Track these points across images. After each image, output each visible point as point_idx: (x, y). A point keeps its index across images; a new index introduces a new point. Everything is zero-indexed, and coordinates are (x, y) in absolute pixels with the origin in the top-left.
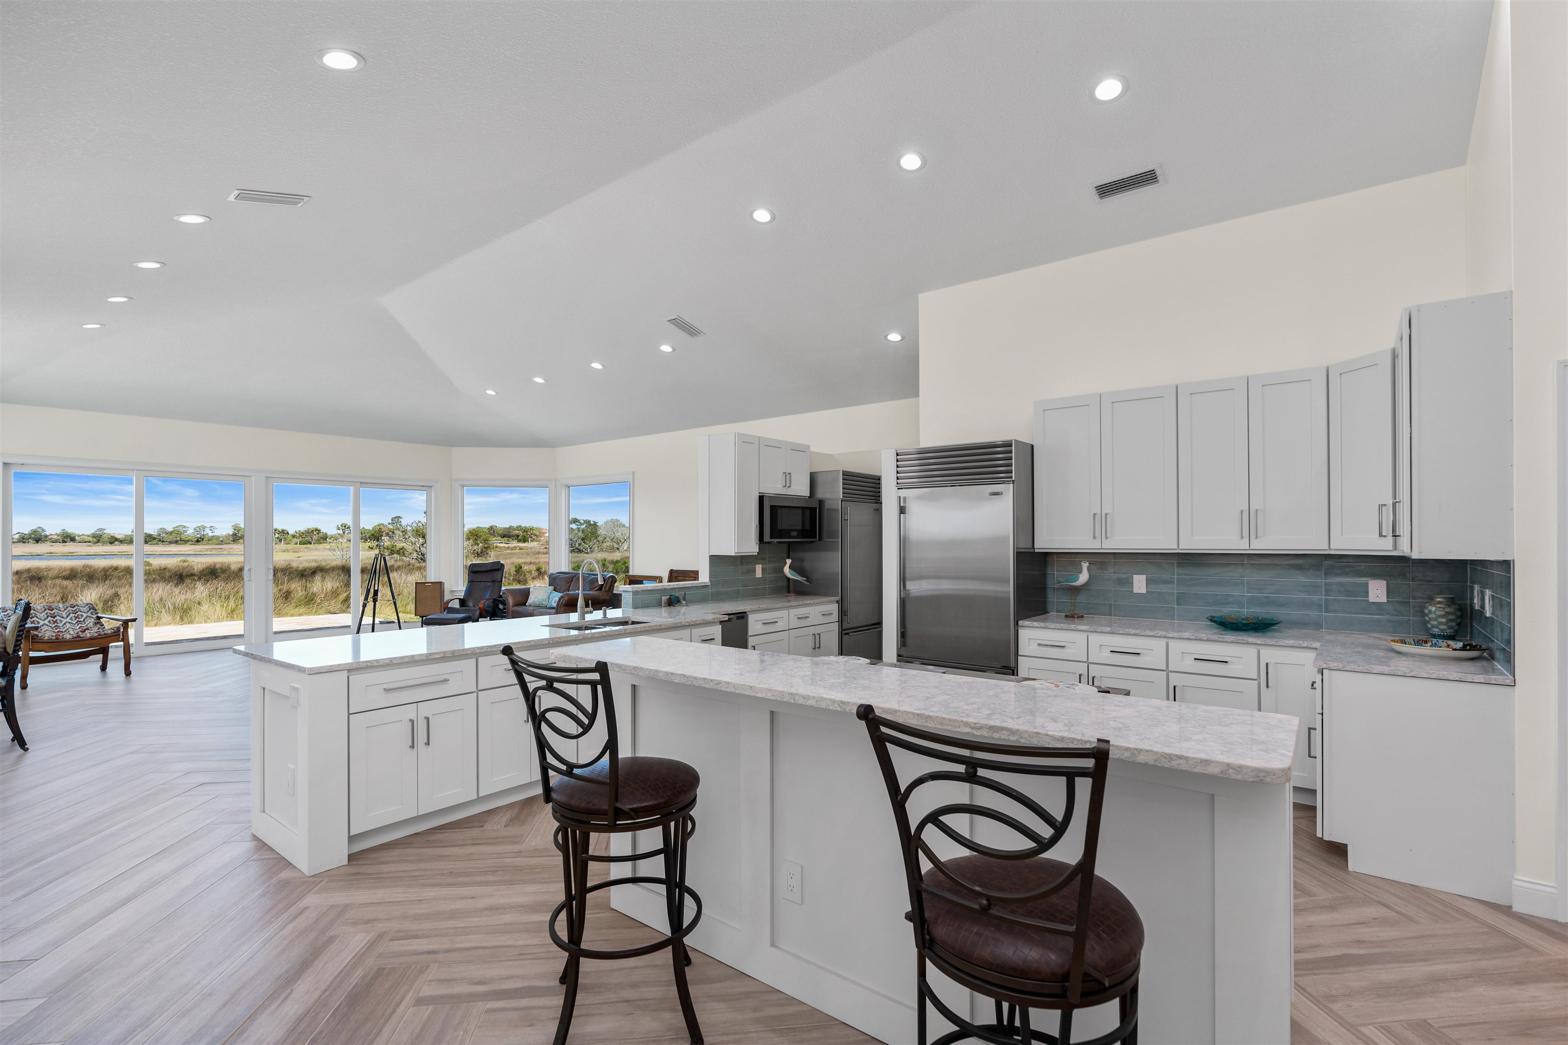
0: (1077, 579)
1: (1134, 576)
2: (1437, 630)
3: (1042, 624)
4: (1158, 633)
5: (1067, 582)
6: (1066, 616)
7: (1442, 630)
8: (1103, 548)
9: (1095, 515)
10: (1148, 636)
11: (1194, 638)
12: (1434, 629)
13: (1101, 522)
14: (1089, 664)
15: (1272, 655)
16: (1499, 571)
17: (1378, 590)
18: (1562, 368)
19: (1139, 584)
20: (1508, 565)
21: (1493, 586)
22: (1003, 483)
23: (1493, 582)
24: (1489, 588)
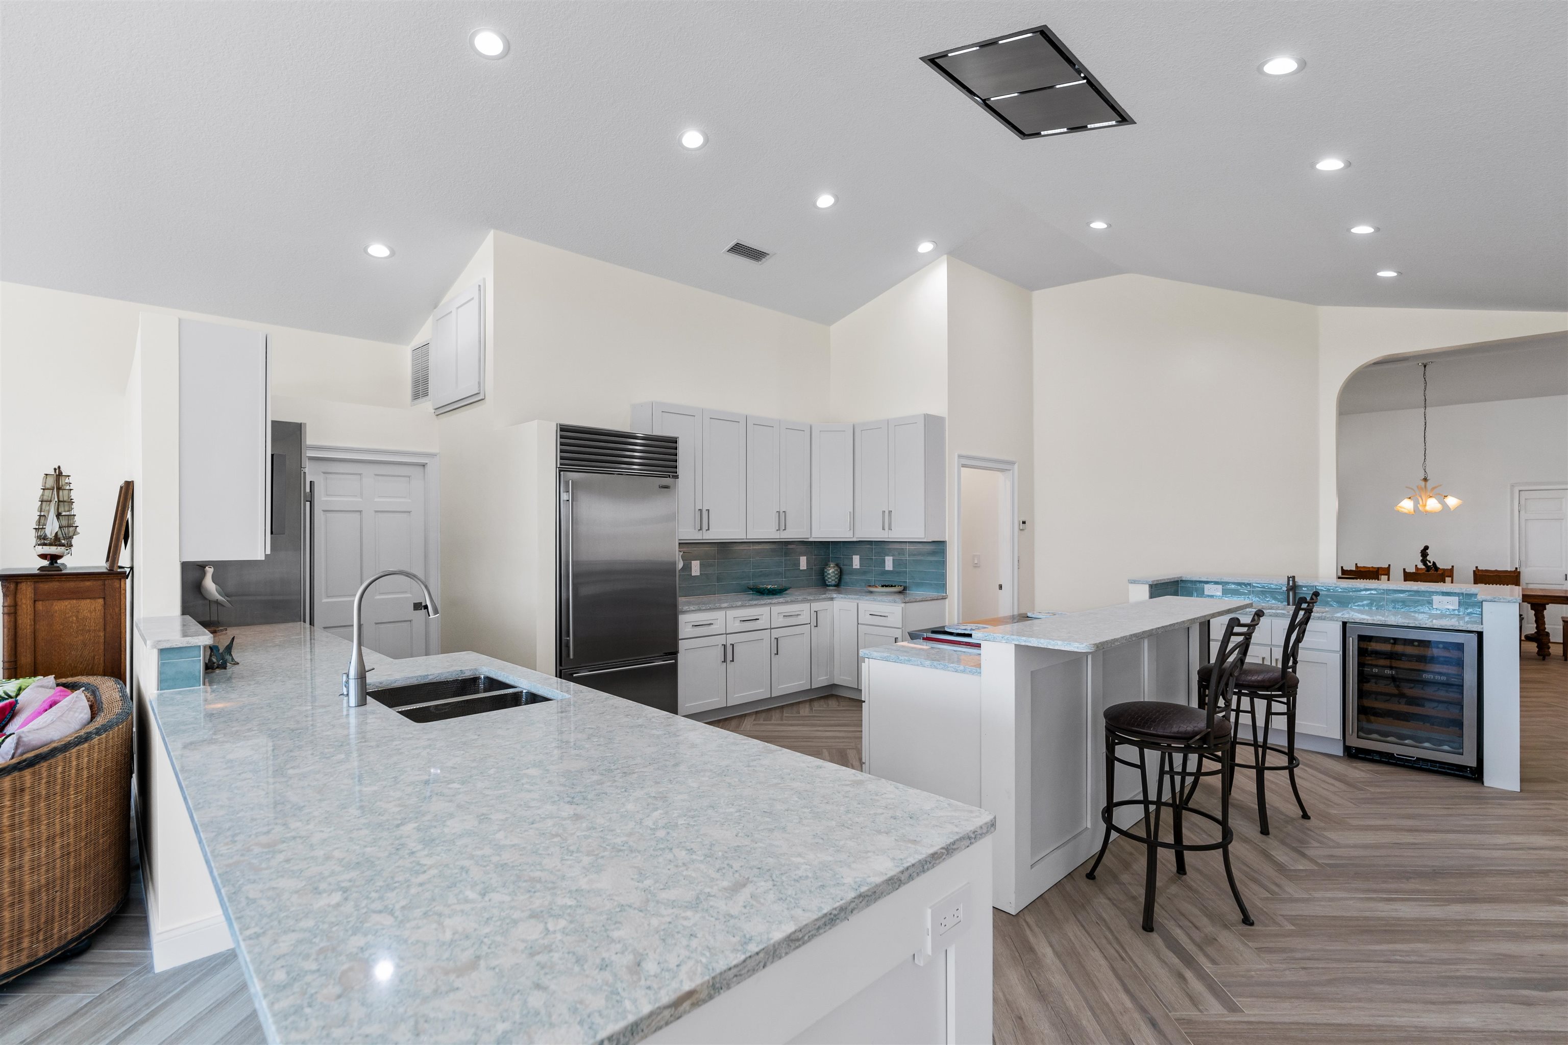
1: (692, 561)
3: (696, 607)
7: (834, 583)
8: (703, 538)
9: (700, 510)
10: (762, 604)
11: (785, 601)
13: (703, 517)
14: (727, 634)
15: (816, 606)
16: (920, 546)
17: (803, 563)
18: (960, 456)
19: (696, 568)
20: (942, 543)
21: (904, 555)
22: (670, 477)
23: (902, 552)
24: (893, 556)
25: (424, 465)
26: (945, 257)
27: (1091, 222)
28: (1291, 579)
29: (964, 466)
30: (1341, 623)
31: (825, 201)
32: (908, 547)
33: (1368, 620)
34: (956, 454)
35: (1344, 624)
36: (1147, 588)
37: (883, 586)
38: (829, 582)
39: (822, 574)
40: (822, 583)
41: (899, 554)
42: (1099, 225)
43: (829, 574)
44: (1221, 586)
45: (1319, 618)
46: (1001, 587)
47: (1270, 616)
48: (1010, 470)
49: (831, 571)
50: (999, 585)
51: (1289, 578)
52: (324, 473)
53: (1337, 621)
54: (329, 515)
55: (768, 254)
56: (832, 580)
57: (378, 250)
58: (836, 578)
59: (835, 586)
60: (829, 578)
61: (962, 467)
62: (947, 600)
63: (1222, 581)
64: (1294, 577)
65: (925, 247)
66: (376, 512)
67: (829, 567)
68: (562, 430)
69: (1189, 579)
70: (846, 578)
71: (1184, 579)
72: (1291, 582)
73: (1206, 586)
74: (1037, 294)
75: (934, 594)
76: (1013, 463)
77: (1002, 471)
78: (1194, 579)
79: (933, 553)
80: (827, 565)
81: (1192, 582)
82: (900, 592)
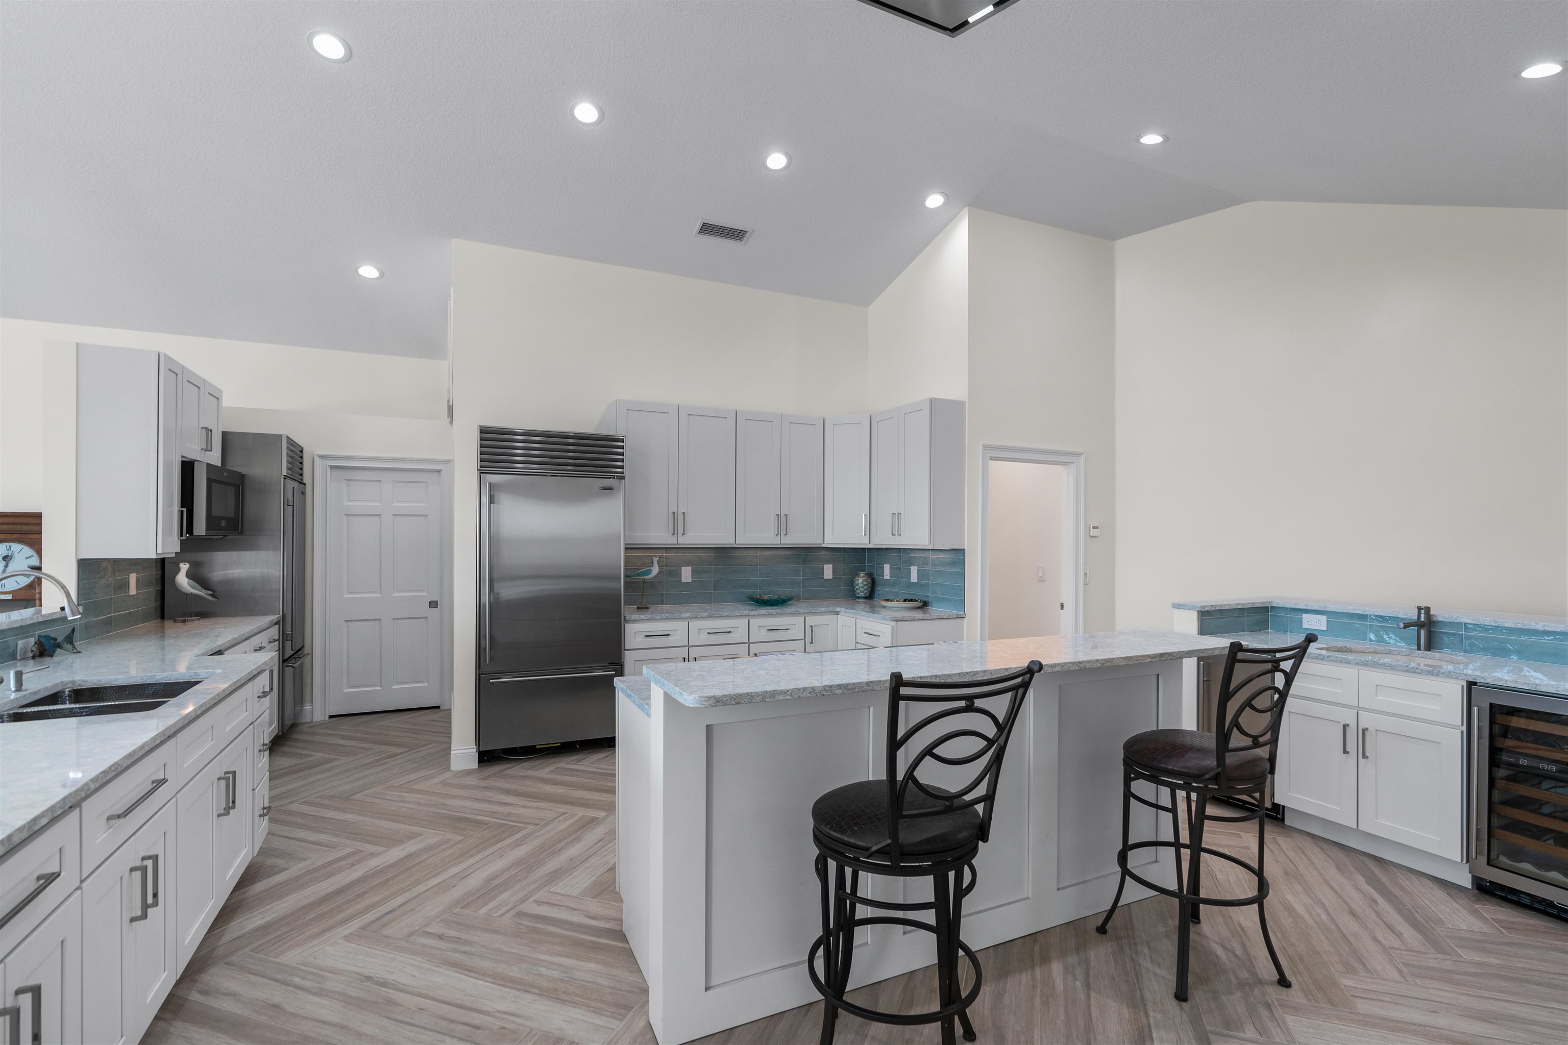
0: (649, 572)
1: (682, 567)
2: (863, 594)
3: (649, 616)
4: (743, 613)
5: (638, 576)
6: (638, 608)
7: (865, 594)
8: (679, 543)
9: (674, 513)
10: (736, 616)
11: (767, 613)
12: (861, 594)
13: (678, 521)
14: (689, 646)
15: (812, 620)
16: (941, 555)
17: (828, 571)
18: (986, 447)
19: (686, 575)
20: (961, 552)
21: (927, 565)
22: (614, 478)
23: (925, 562)
24: (918, 565)
25: (439, 471)
26: (966, 209)
27: (1141, 136)
28: (1423, 611)
29: (992, 459)
30: (1465, 684)
31: (776, 161)
32: (930, 555)
33: (1506, 681)
34: (981, 444)
35: (1471, 684)
36: (1194, 615)
37: (905, 601)
38: (858, 594)
39: (851, 585)
40: (851, 596)
41: (923, 564)
42: (1152, 139)
43: (857, 585)
44: (1325, 617)
45: (1429, 672)
46: (1062, 606)
47: (1357, 664)
48: (1074, 463)
49: (861, 581)
50: (1061, 603)
51: (1419, 609)
52: (346, 480)
53: (1456, 678)
54: (351, 518)
55: (747, 232)
56: (861, 592)
57: (369, 272)
58: (865, 590)
59: (865, 598)
60: (857, 589)
61: (990, 459)
62: (965, 619)
63: (1326, 609)
64: (1428, 609)
65: (934, 201)
66: (394, 515)
67: (858, 577)
68: (481, 432)
69: (1281, 606)
70: (879, 590)
71: (1275, 605)
72: (1423, 616)
73: (1305, 616)
74: (1121, 243)
75: (953, 612)
76: (1078, 455)
77: (1065, 465)
78: (1289, 606)
79: (953, 563)
80: (857, 575)
81: (1286, 609)
82: (919, 608)
